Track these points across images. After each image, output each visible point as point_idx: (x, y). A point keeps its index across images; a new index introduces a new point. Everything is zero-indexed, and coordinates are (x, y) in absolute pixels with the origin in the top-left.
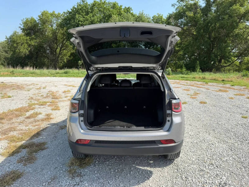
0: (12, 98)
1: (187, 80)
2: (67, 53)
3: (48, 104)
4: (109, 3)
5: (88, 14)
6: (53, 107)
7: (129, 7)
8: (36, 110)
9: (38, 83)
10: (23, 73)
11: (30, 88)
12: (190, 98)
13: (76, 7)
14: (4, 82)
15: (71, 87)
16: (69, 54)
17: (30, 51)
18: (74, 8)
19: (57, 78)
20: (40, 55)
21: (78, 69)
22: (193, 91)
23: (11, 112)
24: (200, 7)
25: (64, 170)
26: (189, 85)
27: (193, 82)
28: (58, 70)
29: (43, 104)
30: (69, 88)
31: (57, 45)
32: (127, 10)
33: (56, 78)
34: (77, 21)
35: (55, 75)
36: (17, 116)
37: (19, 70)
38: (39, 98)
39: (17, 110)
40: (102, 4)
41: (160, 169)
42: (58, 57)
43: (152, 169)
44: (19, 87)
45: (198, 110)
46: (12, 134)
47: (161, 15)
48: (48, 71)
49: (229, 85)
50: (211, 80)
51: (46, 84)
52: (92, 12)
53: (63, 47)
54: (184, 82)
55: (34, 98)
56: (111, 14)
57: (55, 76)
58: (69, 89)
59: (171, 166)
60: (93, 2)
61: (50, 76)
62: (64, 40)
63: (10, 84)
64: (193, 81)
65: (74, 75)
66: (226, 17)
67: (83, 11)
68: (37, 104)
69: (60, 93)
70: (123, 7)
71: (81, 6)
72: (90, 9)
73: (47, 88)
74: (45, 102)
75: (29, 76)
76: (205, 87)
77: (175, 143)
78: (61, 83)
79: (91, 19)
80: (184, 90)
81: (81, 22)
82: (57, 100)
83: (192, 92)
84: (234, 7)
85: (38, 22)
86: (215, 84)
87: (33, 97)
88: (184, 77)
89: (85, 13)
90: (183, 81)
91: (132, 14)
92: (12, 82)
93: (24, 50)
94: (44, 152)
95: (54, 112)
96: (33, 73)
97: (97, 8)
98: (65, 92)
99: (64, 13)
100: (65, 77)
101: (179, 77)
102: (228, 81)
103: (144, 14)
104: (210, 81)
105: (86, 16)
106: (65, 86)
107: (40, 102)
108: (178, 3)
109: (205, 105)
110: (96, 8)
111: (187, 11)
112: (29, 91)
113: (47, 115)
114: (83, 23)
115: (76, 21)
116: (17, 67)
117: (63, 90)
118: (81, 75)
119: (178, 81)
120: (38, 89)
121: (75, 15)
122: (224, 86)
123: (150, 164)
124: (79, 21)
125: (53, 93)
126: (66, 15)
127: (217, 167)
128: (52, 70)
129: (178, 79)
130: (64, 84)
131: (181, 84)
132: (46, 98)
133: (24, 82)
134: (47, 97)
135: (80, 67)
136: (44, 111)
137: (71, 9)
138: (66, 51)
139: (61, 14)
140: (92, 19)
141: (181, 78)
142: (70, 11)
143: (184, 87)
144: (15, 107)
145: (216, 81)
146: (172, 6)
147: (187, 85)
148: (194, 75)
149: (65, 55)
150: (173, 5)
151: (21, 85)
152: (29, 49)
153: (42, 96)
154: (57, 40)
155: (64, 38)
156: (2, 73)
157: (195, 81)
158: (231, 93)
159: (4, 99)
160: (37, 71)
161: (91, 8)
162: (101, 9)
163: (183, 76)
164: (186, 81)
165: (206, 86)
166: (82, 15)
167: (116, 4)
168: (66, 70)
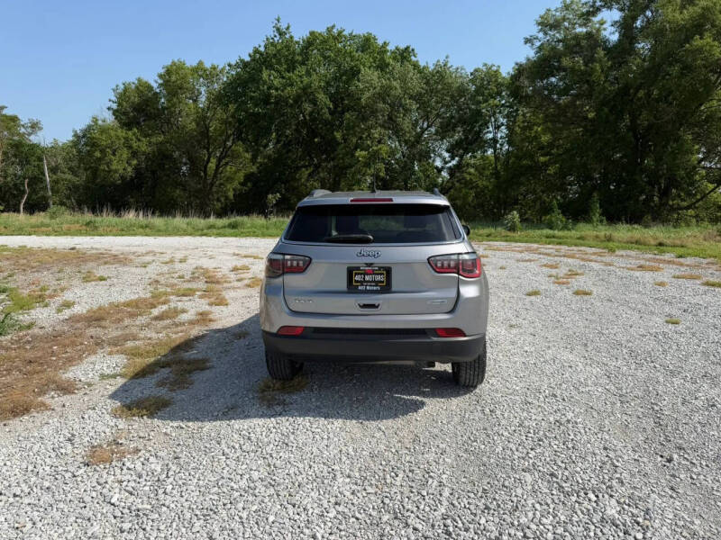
0: (109, 281)
1: (560, 244)
2: (235, 173)
3: (197, 293)
4: (352, 37)
5: (294, 69)
6: (212, 300)
7: (407, 48)
8: (172, 305)
9: (164, 251)
10: (120, 228)
11: (146, 261)
12: (554, 283)
13: (262, 49)
14: (78, 247)
15: (251, 260)
16: (241, 176)
17: (137, 169)
18: (256, 51)
19: (212, 238)
20: (165, 178)
21: (266, 217)
22: (567, 269)
23: (116, 307)
24: (605, 42)
25: (251, 396)
26: (561, 256)
27: (575, 248)
28: (212, 220)
29: (188, 293)
30: (246, 261)
31: (208, 151)
32: (401, 55)
33: (209, 238)
34: (266, 87)
35: (205, 231)
36: (132, 316)
37: (107, 218)
38: (175, 281)
39: (128, 304)
40: (331, 40)
41: (443, 400)
42: (212, 184)
43: (425, 400)
44: (119, 259)
45: (563, 308)
46: (130, 344)
47: (494, 68)
48: (186, 220)
49: (672, 255)
50: (628, 242)
51: (187, 253)
52: (303, 63)
53: (224, 158)
54: (551, 248)
55: (163, 282)
56: (356, 66)
57: (205, 235)
58: (247, 264)
59: (467, 396)
60: (308, 35)
61: (190, 235)
62: (227, 139)
63: (94, 251)
64: (576, 245)
65: (254, 232)
66: (676, 69)
67: (280, 60)
68: (173, 294)
69: (225, 270)
70: (391, 47)
71: (275, 46)
72: (300, 54)
73: (190, 261)
74: (191, 289)
75: (135, 235)
76: (604, 259)
77: (465, 336)
78: (225, 250)
79: (302, 82)
80: (545, 265)
81: (277, 89)
82: (218, 286)
83: (563, 271)
84: (697, 42)
85: (158, 91)
86: (633, 253)
87: (159, 279)
88: (554, 237)
89: (285, 66)
90: (550, 246)
91: (416, 66)
92: (96, 249)
93: (121, 166)
94: (207, 374)
95: (216, 309)
96: (147, 226)
97: (319, 50)
98: (235, 269)
99: (230, 65)
100: (231, 235)
101: (540, 236)
102: (674, 246)
103: (449, 65)
104: (624, 245)
105: (289, 72)
106: (235, 257)
107: (179, 290)
108: (541, 35)
109: (586, 297)
110: (315, 51)
111: (565, 56)
112: (145, 267)
113: (201, 314)
114: (279, 92)
115: (261, 87)
116: (102, 211)
117: (231, 265)
118: (273, 231)
119: (535, 246)
120: (167, 263)
121: (261, 71)
122: (658, 257)
123: (424, 392)
124: (269, 88)
125: (207, 271)
126: (234, 73)
127: (564, 400)
128: (195, 218)
129: (535, 242)
130: (232, 252)
131: (540, 254)
132: (190, 281)
133: (127, 248)
134: (193, 279)
135: (271, 212)
136: (192, 307)
137: (250, 55)
138: (234, 169)
139: (221, 67)
140: (305, 82)
141: (544, 239)
142: (247, 59)
143: (545, 260)
144: (122, 299)
145: (640, 247)
146: (526, 43)
147: (556, 256)
148: (585, 229)
149: (230, 179)
150: (527, 41)
151: (122, 254)
152: (135, 162)
153: (180, 277)
154: (208, 137)
155: (229, 132)
156: (65, 226)
157: (582, 245)
158: (666, 274)
159: (89, 284)
160: (158, 221)
161: (302, 50)
162: (329, 53)
163: (550, 232)
164: (558, 247)
165: (608, 259)
166: (278, 71)
167: (372, 40)
168: (234, 219)
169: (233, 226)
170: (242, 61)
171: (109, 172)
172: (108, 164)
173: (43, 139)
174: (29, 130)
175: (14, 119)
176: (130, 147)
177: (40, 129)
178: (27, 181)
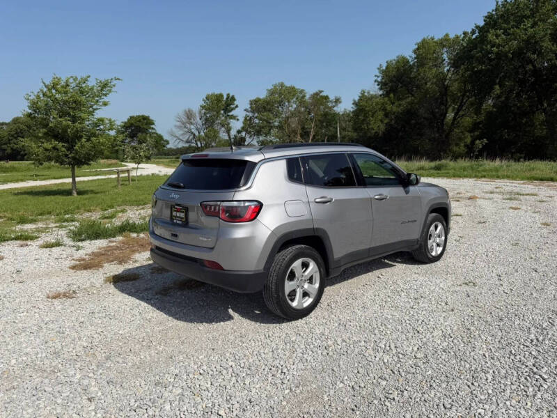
77: (223, 269)
85: (412, 63)
93: (376, 125)
137: (484, 21)
139: (461, 37)
142: (482, 24)
154: (446, 95)
168: (440, 162)
169: (438, 168)
170: (477, 27)
171: (368, 129)
172: (368, 124)
173: (340, 109)
174: (334, 104)
175: (327, 98)
176: (385, 110)
177: (340, 102)
178: (326, 138)
